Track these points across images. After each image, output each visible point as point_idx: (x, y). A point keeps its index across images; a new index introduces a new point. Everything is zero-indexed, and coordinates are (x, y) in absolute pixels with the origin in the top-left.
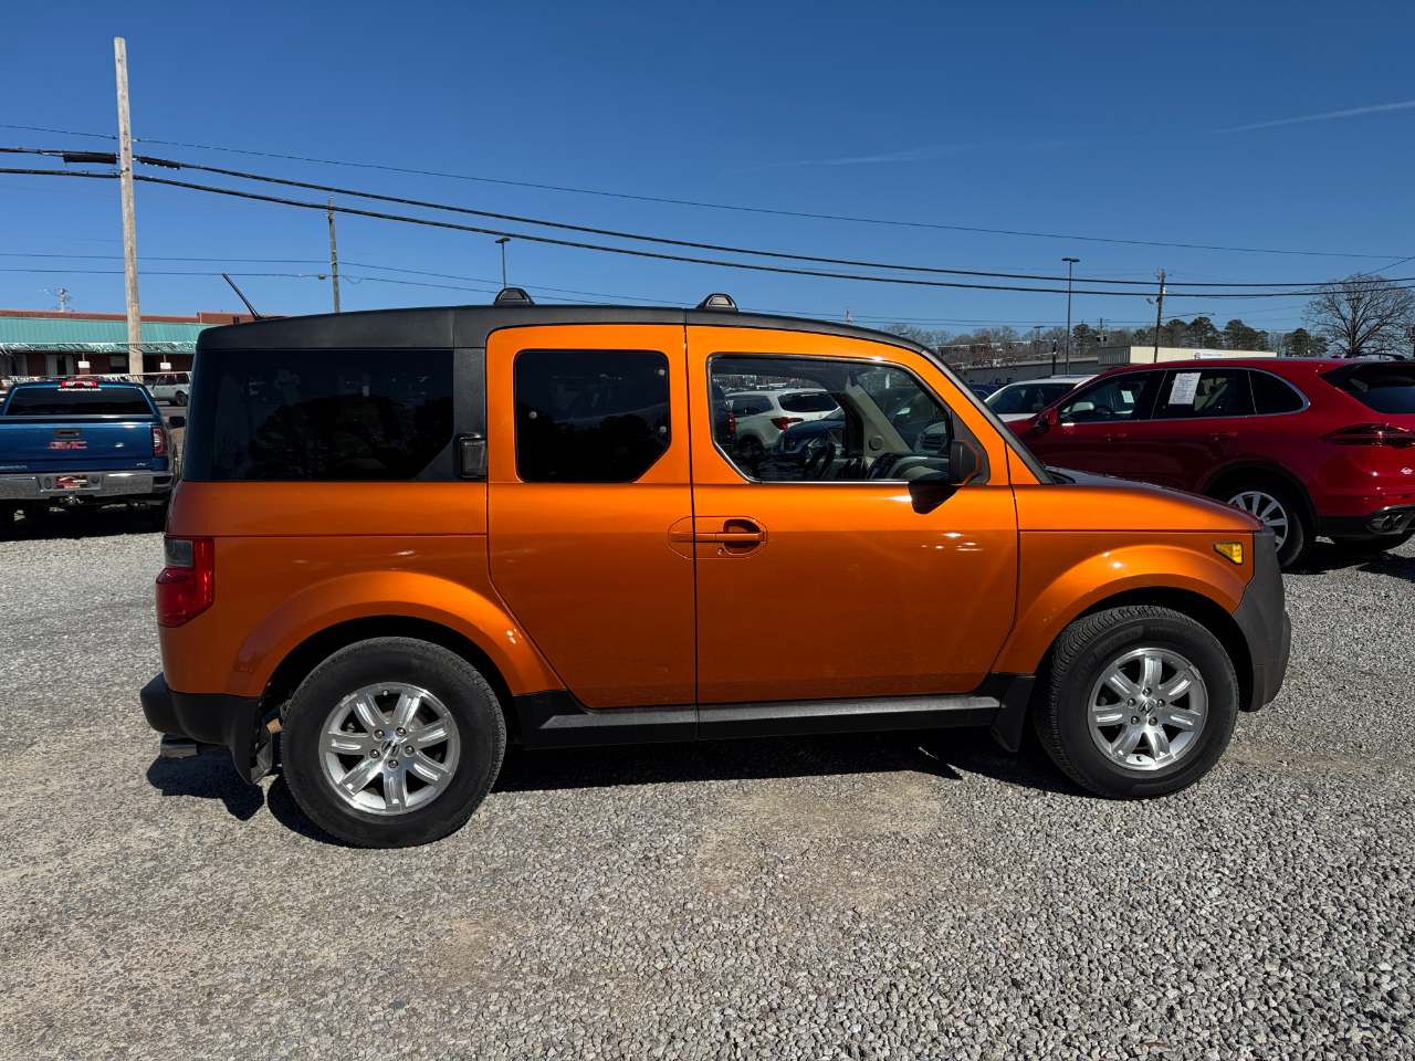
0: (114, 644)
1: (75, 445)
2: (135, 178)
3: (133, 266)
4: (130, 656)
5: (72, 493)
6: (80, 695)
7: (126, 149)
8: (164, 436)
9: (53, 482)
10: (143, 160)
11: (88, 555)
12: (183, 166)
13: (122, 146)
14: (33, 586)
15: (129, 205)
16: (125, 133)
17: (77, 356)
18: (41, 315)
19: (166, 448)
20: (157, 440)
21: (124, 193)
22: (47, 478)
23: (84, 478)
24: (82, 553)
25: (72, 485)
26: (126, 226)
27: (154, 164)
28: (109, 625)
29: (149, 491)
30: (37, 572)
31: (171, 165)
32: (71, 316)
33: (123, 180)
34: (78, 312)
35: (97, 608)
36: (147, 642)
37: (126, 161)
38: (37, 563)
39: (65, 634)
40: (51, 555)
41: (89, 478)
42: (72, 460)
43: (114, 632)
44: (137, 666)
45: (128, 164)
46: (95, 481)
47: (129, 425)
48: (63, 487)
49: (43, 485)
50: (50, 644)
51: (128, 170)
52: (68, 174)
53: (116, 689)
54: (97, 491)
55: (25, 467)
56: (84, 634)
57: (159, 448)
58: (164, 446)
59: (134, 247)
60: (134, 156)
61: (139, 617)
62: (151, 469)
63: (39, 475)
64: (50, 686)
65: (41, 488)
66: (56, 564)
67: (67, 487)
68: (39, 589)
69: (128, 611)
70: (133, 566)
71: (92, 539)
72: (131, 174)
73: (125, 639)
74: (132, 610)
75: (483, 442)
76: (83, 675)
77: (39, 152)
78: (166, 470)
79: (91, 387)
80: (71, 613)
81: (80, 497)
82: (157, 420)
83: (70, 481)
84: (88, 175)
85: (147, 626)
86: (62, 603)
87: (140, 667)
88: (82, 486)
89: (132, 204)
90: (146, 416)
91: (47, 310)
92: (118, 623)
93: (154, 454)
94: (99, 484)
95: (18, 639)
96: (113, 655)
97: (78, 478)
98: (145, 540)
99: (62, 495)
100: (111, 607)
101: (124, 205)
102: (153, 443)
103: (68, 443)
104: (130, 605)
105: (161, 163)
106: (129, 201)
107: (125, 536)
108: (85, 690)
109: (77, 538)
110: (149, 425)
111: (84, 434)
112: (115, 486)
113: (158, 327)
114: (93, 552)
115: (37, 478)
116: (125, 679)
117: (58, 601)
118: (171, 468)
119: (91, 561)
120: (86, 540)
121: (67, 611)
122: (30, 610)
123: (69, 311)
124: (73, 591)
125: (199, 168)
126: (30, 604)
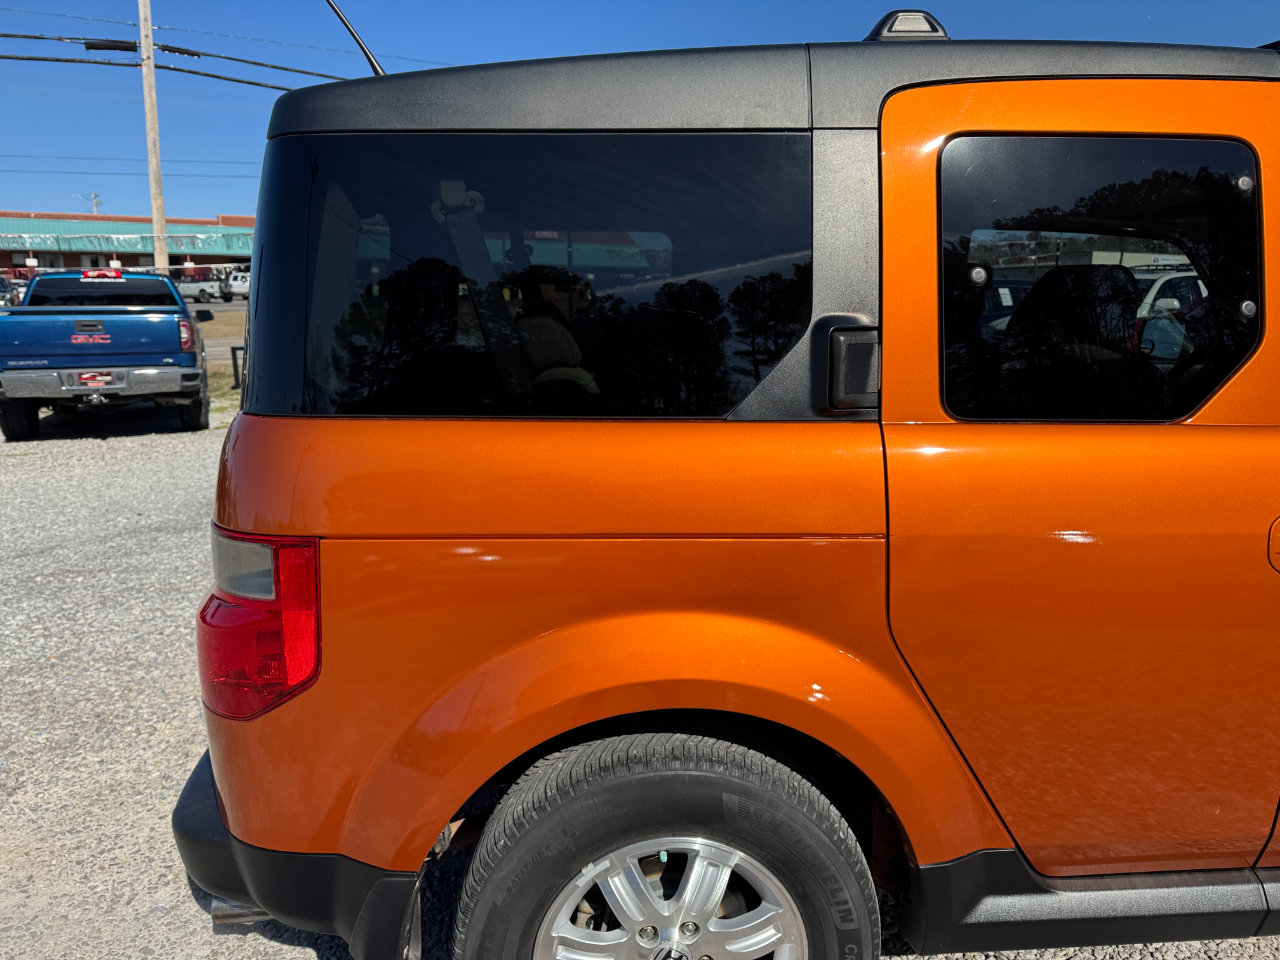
0: (139, 591)
1: (98, 339)
2: (157, 67)
3: (156, 157)
4: (158, 614)
5: (96, 391)
6: (92, 685)
7: (147, 36)
8: (192, 330)
9: (76, 378)
10: (165, 48)
11: (113, 461)
12: (204, 54)
13: (143, 33)
14: (51, 500)
15: (151, 96)
16: (146, 20)
17: (109, 257)
18: (75, 217)
19: (193, 342)
20: (185, 335)
21: (145, 83)
22: (70, 375)
23: (108, 374)
24: (108, 457)
25: (97, 383)
26: (149, 117)
27: (175, 52)
28: (133, 561)
29: (177, 388)
30: (58, 482)
31: (192, 54)
32: (103, 219)
33: (144, 69)
34: (109, 215)
35: (120, 534)
36: (178, 590)
37: (147, 49)
38: (59, 469)
39: (79, 573)
40: (74, 459)
41: (114, 375)
42: (95, 355)
43: (138, 573)
44: (167, 631)
45: (149, 51)
46: (120, 378)
47: (154, 318)
48: (85, 384)
49: (65, 383)
50: (61, 589)
51: (149, 58)
52: (89, 62)
53: (140, 673)
54: (122, 389)
55: (46, 362)
56: (102, 575)
57: (186, 343)
58: (192, 340)
59: (157, 138)
60: (155, 45)
61: (169, 549)
62: (179, 365)
63: (61, 371)
64: (53, 665)
65: (63, 385)
66: (78, 470)
67: (92, 385)
68: (56, 505)
69: (155, 539)
70: (161, 475)
71: (119, 439)
72: (152, 62)
73: (153, 585)
74: (162, 537)
75: (875, 333)
76: (98, 647)
77: (60, 39)
78: (193, 366)
79: (115, 278)
80: (89, 540)
81: (106, 396)
82: (184, 312)
83: (93, 378)
84: (109, 64)
85: (178, 564)
86: (80, 526)
87: (172, 633)
88: (107, 383)
89: (154, 94)
90: (173, 308)
91: (81, 213)
92: (144, 557)
93: (181, 349)
94: (125, 381)
95: (22, 581)
96: (136, 611)
97: (101, 374)
98: (175, 442)
99: (84, 393)
100: (134, 532)
101: (146, 94)
102: (180, 338)
103: (91, 336)
104: (158, 530)
105: (182, 52)
106: (151, 90)
107: (153, 437)
108: (99, 675)
109: (104, 437)
110: (176, 317)
111: (109, 328)
112: (142, 383)
113: (181, 228)
114: (119, 456)
115: (59, 374)
116: (153, 655)
117: (76, 523)
118: (199, 363)
119: (116, 468)
120: (113, 441)
121: (85, 537)
122: (42, 534)
123: (102, 215)
124: (94, 509)
125: (219, 57)
126: (43, 527)
